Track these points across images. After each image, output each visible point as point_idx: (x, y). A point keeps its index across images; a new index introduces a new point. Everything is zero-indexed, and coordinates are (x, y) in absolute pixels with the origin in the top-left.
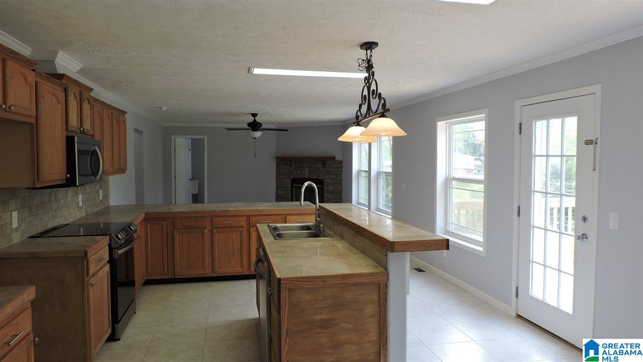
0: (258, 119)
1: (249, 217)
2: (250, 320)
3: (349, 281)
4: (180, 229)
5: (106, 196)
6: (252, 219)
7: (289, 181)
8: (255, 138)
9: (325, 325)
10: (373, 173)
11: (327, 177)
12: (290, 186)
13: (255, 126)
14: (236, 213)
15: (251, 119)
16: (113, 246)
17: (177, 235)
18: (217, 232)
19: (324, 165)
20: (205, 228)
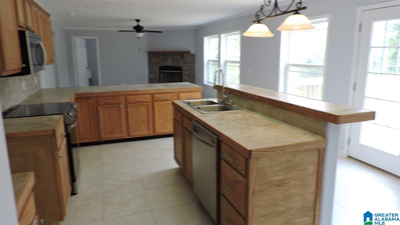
0: (141, 24)
1: (152, 95)
2: (170, 171)
3: (300, 149)
4: (102, 105)
5: (39, 82)
6: (156, 96)
7: (157, 68)
8: (139, 38)
9: (281, 184)
10: (222, 62)
11: (184, 65)
12: (158, 72)
13: (138, 29)
14: (143, 92)
15: (136, 24)
16: (67, 123)
17: (100, 110)
18: (130, 107)
19: (182, 57)
20: (121, 104)
